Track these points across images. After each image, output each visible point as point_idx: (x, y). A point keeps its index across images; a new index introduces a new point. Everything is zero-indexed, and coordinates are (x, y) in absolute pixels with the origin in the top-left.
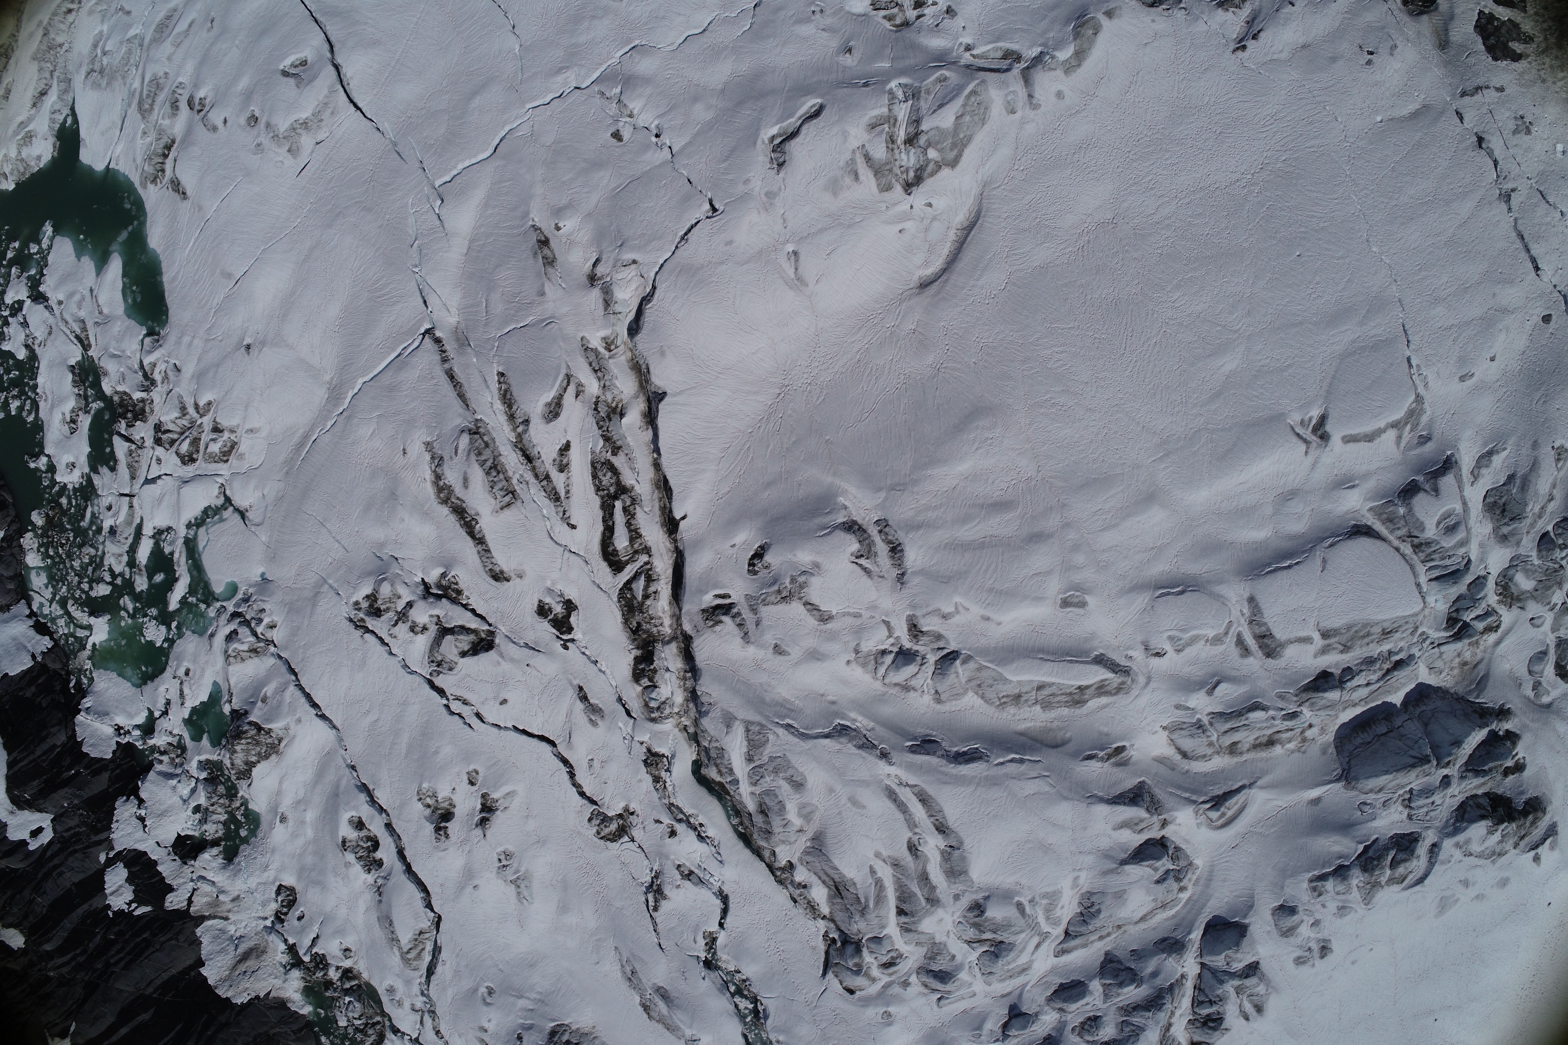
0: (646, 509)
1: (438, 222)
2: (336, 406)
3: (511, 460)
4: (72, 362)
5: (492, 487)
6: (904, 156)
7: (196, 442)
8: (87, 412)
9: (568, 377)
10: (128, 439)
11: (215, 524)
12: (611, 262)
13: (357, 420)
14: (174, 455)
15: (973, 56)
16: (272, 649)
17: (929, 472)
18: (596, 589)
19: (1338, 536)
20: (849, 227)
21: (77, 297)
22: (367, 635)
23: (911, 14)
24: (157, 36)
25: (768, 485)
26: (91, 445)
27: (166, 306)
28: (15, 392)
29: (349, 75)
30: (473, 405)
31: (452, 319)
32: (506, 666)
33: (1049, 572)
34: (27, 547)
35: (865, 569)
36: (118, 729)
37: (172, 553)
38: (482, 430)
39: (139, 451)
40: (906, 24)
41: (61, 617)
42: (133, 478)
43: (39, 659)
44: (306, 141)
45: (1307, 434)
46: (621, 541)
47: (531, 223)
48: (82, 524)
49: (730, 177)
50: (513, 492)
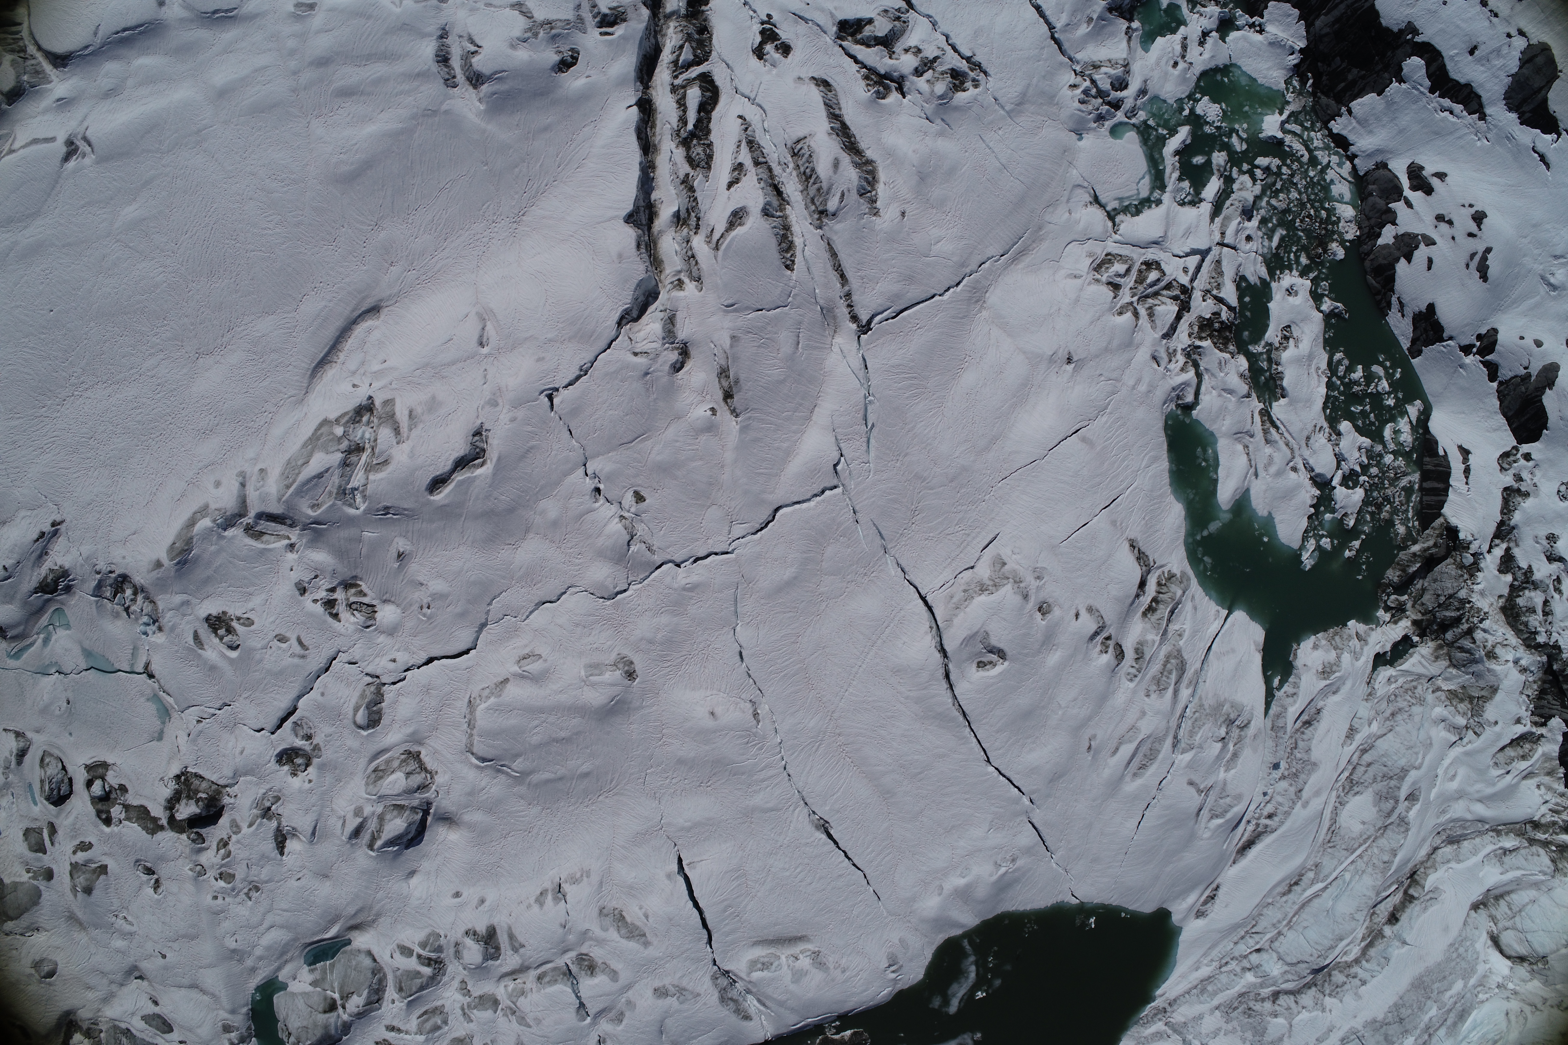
0: (668, 126)
1: (842, 445)
2: (977, 281)
3: (792, 187)
4: (1282, 401)
5: (810, 156)
6: (367, 436)
7: (1140, 280)
8: (1271, 345)
9: (717, 248)
10: (1220, 300)
11: (1128, 198)
12: (660, 360)
13: (955, 259)
14: (1167, 272)
15: (289, 538)
16: (1078, 68)
17: (400, 125)
18: (730, 63)
19: (79, 56)
20: (426, 365)
21: (1273, 469)
22: (969, 54)
23: (339, 595)
24: (1156, 745)
25: (546, 129)
26: (1267, 309)
27: (1167, 435)
28: (1356, 388)
29: (929, 637)
30: (823, 244)
31: (839, 340)
32: (830, 6)
33: (318, 32)
34: (1352, 225)
35: (472, 42)
36: (1261, 31)
37: (1180, 179)
38: (816, 216)
39: (1209, 287)
40: (348, 585)
41: (1316, 148)
42: (1219, 262)
43: (1344, 109)
44: (984, 571)
45: (83, 146)
46: (694, 95)
47: (739, 419)
48: (1284, 232)
49: (529, 428)
50: (795, 154)
